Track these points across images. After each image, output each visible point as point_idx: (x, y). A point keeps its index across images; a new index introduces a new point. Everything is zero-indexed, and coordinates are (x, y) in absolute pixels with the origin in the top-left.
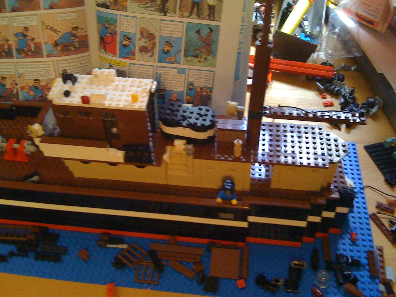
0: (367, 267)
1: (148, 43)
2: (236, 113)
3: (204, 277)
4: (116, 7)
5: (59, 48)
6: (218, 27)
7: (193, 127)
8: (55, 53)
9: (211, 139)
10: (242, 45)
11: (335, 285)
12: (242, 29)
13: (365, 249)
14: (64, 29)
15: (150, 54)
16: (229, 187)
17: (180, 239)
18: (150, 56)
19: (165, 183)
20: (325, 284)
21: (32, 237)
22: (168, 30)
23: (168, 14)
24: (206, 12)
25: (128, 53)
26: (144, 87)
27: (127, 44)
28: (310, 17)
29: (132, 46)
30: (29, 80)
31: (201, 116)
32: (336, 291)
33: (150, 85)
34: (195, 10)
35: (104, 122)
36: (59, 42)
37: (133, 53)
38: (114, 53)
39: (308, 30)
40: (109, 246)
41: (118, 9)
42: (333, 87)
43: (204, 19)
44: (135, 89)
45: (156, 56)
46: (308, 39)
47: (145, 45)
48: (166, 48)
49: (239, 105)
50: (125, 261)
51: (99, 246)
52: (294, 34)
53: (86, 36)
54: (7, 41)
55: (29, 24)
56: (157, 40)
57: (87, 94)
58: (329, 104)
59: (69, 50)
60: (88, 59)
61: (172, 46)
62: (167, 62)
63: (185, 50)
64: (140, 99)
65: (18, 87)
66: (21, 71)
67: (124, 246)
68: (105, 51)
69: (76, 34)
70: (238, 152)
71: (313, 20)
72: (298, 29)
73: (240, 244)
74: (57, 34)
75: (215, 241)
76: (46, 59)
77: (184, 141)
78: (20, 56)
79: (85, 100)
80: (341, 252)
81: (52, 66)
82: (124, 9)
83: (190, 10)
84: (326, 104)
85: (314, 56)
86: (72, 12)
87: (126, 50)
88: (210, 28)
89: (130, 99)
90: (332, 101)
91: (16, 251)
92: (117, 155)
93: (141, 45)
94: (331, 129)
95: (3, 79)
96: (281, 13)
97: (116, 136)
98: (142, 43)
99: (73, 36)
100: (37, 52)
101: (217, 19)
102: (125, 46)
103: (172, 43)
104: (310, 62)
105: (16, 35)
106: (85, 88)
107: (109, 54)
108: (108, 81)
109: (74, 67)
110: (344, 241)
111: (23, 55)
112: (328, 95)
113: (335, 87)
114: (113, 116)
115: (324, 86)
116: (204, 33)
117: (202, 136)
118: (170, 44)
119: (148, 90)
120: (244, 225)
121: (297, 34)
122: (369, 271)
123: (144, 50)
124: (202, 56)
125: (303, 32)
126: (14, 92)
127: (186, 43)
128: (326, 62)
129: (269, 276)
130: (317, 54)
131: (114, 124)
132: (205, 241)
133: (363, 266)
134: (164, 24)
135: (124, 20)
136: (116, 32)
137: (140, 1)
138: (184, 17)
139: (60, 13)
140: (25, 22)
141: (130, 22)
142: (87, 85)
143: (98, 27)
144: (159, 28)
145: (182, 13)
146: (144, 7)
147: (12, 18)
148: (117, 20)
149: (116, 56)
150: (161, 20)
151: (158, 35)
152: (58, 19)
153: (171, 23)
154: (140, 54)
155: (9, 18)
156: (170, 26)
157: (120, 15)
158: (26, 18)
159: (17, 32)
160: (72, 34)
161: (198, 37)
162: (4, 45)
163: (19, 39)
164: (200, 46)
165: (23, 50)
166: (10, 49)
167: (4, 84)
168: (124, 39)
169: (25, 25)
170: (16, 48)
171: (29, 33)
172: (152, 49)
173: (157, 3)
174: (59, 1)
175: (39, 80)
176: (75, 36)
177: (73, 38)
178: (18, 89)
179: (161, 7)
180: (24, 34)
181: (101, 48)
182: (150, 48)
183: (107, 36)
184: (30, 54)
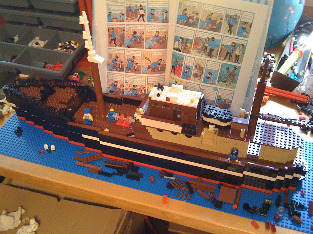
0: (308, 210)
1: (199, 72)
2: (244, 115)
3: (215, 199)
4: (184, 51)
5: (150, 70)
6: (240, 67)
7: (220, 119)
8: (148, 72)
9: (228, 127)
10: (252, 78)
11: (288, 215)
12: (253, 69)
13: (309, 201)
14: (154, 60)
15: (199, 78)
16: (235, 153)
17: (204, 179)
18: (199, 79)
19: (200, 148)
20: (282, 213)
21: (126, 166)
22: (211, 66)
23: (212, 57)
24: (234, 58)
25: (187, 76)
26: (198, 96)
27: (187, 71)
28: (299, 63)
29: (189, 72)
30: (131, 84)
31: (225, 114)
32: (288, 219)
33: (200, 95)
34: (228, 56)
35: (174, 111)
36: (150, 67)
37: (190, 77)
38: (179, 76)
39: (296, 72)
40: (165, 177)
41: (185, 53)
42: (306, 108)
43: (232, 62)
44: (192, 97)
45: (202, 79)
46: (296, 77)
47: (197, 73)
48: (208, 76)
49: (246, 111)
50: (173, 185)
51: (160, 176)
52: (287, 74)
53: (165, 64)
54: (122, 62)
55: (136, 55)
56: (204, 71)
57: (169, 96)
58: (303, 118)
59: (155, 71)
60: (163, 77)
61: (212, 75)
62: (208, 83)
63: (219, 78)
64: (195, 102)
65: (124, 88)
66: (127, 79)
68: (174, 74)
69: (160, 63)
70: (242, 136)
71: (301, 65)
72: (290, 70)
73: (237, 187)
75: (223, 183)
76: (142, 75)
77: (214, 126)
78: (128, 72)
79: (168, 99)
80: (294, 199)
81: (145, 79)
82: (189, 52)
83: (225, 57)
84: (300, 118)
85: (298, 88)
86: (160, 51)
87: (186, 75)
88: (235, 67)
89: (190, 101)
90: (305, 117)
91: (116, 173)
92: (179, 129)
93: (194, 73)
94: (302, 133)
96: (280, 60)
97: (179, 119)
98: (196, 71)
99: (158, 64)
100: (138, 71)
101: (239, 63)
102: (186, 72)
103: (212, 73)
104: (295, 92)
105: (128, 60)
107: (176, 75)
108: (179, 91)
109: (156, 81)
110: (297, 195)
111: (130, 71)
112: (303, 112)
113: (308, 109)
114: (180, 108)
115: (301, 107)
116: (231, 69)
117: (224, 124)
119: (199, 98)
120: (241, 175)
121: (289, 74)
122: (308, 212)
123: (196, 75)
124: (228, 82)
125: (293, 72)
126: (121, 90)
127: (220, 74)
128: (305, 93)
129: (251, 206)
130: (300, 87)
131: (179, 113)
132: (218, 182)
133: (306, 209)
134: (209, 62)
135: (188, 59)
136: (182, 64)
137: (198, 49)
138: (221, 60)
139: (154, 51)
140: (134, 54)
141: (191, 60)
142: (168, 92)
143: (172, 60)
144: (206, 65)
145: (220, 58)
146: (200, 53)
147: (127, 51)
148: (184, 58)
149: (180, 77)
150: (208, 60)
151: (205, 68)
152: (152, 54)
153: (213, 62)
154: (193, 77)
155: (125, 50)
156: (212, 64)
157: (186, 56)
158: (134, 52)
159: (128, 58)
160: (158, 63)
161: (227, 71)
162: (119, 64)
163: (129, 62)
164: (228, 76)
165: (130, 68)
166: (123, 66)
167: (116, 85)
168: (186, 69)
169: (134, 56)
170: (127, 67)
171: (135, 60)
172: (201, 76)
173: (207, 51)
174: (154, 45)
175: (136, 86)
176: (160, 64)
177: (158, 65)
178: (123, 89)
179: (209, 53)
180: (132, 60)
181: (172, 72)
182: (199, 75)
183: (176, 66)
184: (134, 71)
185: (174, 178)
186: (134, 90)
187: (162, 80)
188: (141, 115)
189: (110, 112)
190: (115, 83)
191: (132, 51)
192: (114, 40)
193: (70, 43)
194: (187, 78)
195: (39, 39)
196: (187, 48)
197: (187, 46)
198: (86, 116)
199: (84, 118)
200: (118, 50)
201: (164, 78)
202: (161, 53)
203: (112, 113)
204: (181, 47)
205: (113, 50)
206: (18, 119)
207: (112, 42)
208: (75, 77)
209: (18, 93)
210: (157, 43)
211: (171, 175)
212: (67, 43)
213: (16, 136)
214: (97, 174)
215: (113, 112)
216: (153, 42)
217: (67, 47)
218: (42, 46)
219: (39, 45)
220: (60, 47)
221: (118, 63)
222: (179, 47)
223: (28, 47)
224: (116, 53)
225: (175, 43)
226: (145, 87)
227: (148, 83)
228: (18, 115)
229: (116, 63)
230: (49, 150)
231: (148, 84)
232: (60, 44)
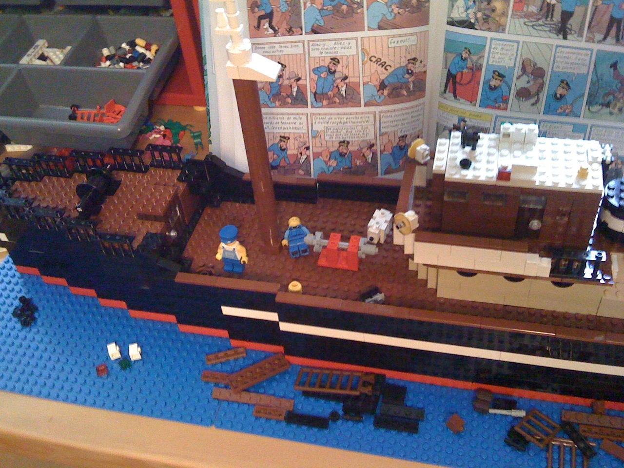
1: (532, 83)
4: (486, 26)
5: (386, 92)
14: (396, 61)
15: (533, 100)
18: (533, 105)
21: (368, 390)
22: (566, 62)
23: (569, 37)
25: (496, 98)
26: (594, 156)
27: (497, 85)
29: (504, 87)
30: (332, 141)
33: (598, 150)
34: (613, 31)
35: (521, 210)
36: (386, 83)
37: (505, 100)
38: (472, 100)
40: (492, 411)
41: (489, 30)
47: (526, 86)
48: (560, 91)
50: (528, 437)
51: (475, 409)
53: (425, 72)
54: (299, 79)
55: (340, 53)
59: (399, 95)
61: (570, 88)
63: (590, 95)
65: (310, 153)
66: (318, 127)
68: (455, 96)
69: (412, 69)
74: (387, 70)
76: (363, 109)
78: (320, 104)
79: (504, 175)
81: (372, 119)
83: (605, 32)
86: (412, 34)
87: (494, 95)
93: (519, 87)
99: (408, 73)
100: (350, 98)
102: (493, 89)
103: (569, 84)
105: (316, 70)
109: (404, 122)
111: (325, 103)
118: (567, 84)
119: (600, 160)
123: (523, 94)
126: (302, 161)
127: (592, 83)
134: (561, 52)
135: (497, 46)
136: (481, 65)
137: (528, 15)
138: (593, 42)
139: (394, 36)
140: (334, 50)
141: (506, 50)
143: (446, 59)
144: (552, 60)
145: (591, 36)
146: (533, 26)
147: (311, 44)
148: (485, 46)
149: (475, 105)
150: (557, 46)
151: (550, 70)
152: (390, 46)
153: (573, 51)
154: (516, 100)
155: (306, 43)
156: (570, 55)
157: (492, 39)
158: (335, 44)
159: (317, 66)
160: (408, 70)
161: (612, 74)
162: (291, 86)
163: (319, 77)
164: (614, 88)
165: (326, 94)
166: (301, 92)
167: (285, 147)
168: (493, 77)
169: (333, 55)
170: (314, 91)
171: (339, 68)
172: (537, 93)
173: (554, 19)
174: (395, 18)
175: (348, 143)
176: (412, 74)
177: (407, 76)
178: (308, 157)
179: (560, 25)
180: (329, 69)
181: (447, 91)
182: (533, 90)
183: (462, 72)
184: (338, 101)
185: (522, 414)
186: (342, 155)
187: (418, 120)
188: (412, 232)
189: (291, 229)
190: (281, 141)
191: (326, 43)
192: (269, 16)
193: (133, 44)
194: (497, 105)
195: (46, 45)
196: (493, 15)
197: (494, 10)
198: (225, 251)
199: (219, 256)
200: (282, 45)
201: (422, 112)
202: (414, 38)
204: (475, 13)
205: (267, 46)
206: (18, 274)
207: (261, 25)
208: (158, 136)
209: (11, 202)
210: (401, 11)
211: (511, 404)
212: (124, 45)
213: (19, 326)
214: (284, 424)
215: (299, 227)
216: (390, 10)
217: (128, 57)
218: (58, 61)
219: (48, 61)
220: (108, 58)
221: (286, 82)
222: (467, 16)
223: (20, 67)
224: (277, 54)
225: (453, 6)
226: (373, 145)
227: (383, 130)
228: (15, 263)
229: (280, 85)
230: (125, 361)
231: (382, 135)
232: (106, 52)
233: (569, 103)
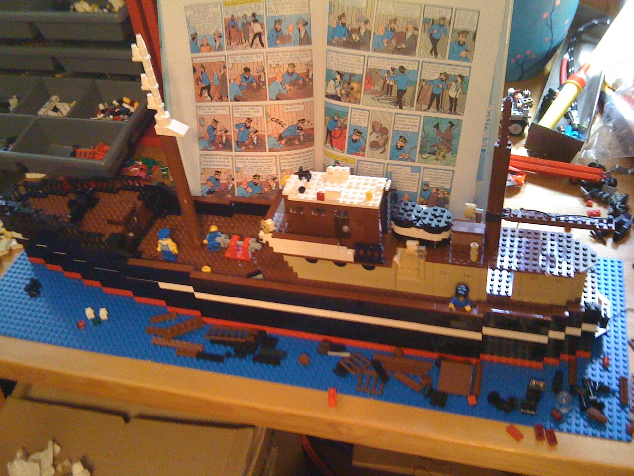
0: (617, 395)
2: (474, 216)
3: (431, 390)
4: (348, 99)
6: (460, 121)
7: (428, 228)
8: (279, 148)
9: (445, 242)
10: (487, 142)
11: (578, 409)
12: (486, 124)
13: (618, 376)
14: (290, 121)
15: (382, 150)
16: (463, 292)
17: (407, 351)
18: (381, 153)
19: (394, 289)
20: (567, 406)
21: (251, 339)
22: (403, 124)
23: (404, 107)
24: (446, 104)
25: (356, 148)
26: (380, 185)
27: (357, 139)
28: (581, 104)
29: (362, 141)
30: (248, 175)
31: (436, 217)
32: (578, 416)
33: (384, 183)
34: (435, 103)
35: (336, 220)
36: (283, 136)
37: (363, 150)
38: (342, 149)
39: (576, 121)
40: (330, 353)
41: (349, 102)
42: (601, 193)
43: (445, 112)
44: (368, 188)
46: (576, 133)
47: (376, 140)
48: (400, 144)
49: (477, 207)
50: (347, 368)
51: (320, 352)
52: (557, 127)
53: (312, 129)
54: (226, 132)
55: (252, 115)
56: (390, 135)
57: (322, 190)
58: (595, 213)
59: (293, 144)
60: (311, 154)
61: (407, 142)
62: (400, 160)
63: (421, 147)
64: (374, 197)
65: (235, 182)
66: (239, 165)
67: (346, 354)
68: (332, 146)
69: (302, 127)
70: (474, 257)
71: (584, 108)
72: (563, 120)
73: (474, 361)
74: (283, 127)
75: (446, 355)
76: (268, 153)
77: (417, 243)
78: (240, 149)
79: (321, 196)
80: (590, 376)
81: (274, 160)
82: (357, 101)
83: (429, 103)
84: (591, 213)
85: (581, 154)
86: (300, 104)
87: (355, 145)
88: (450, 123)
89: (364, 197)
90: (599, 210)
91: (233, 352)
92: (347, 254)
93: (371, 141)
94: (594, 243)
95: (217, 173)
96: (542, 100)
97: (347, 235)
98: (374, 138)
99: (298, 129)
100: (259, 146)
101: (459, 113)
102: (355, 141)
103: (406, 139)
104: (575, 162)
105: (237, 126)
106: (318, 185)
107: (336, 149)
108: (341, 179)
109: (297, 163)
110: (594, 367)
111: (243, 148)
112: (595, 202)
113: (604, 194)
114: (346, 213)
115: (590, 192)
116: (444, 128)
117: (436, 238)
118: (405, 139)
119: (382, 188)
120: (477, 336)
121: (561, 127)
122: (619, 399)
123: (375, 145)
124: (440, 153)
125: (570, 124)
126: (230, 188)
127: (422, 139)
128: (596, 162)
129: (504, 395)
130: (586, 152)
131: (345, 222)
132: (434, 355)
133: (613, 393)
134: (399, 117)
135: (356, 113)
136: (346, 125)
137: (374, 93)
138: (421, 110)
139: (287, 105)
140: (248, 113)
141: (361, 115)
142: (321, 182)
143: (326, 119)
144: (393, 123)
145: (419, 106)
146: (378, 100)
147: (234, 108)
148: (348, 113)
149: (343, 152)
150: (396, 113)
151: (392, 130)
152: (285, 111)
153: (406, 116)
154: (370, 150)
155: (231, 107)
156: (405, 119)
157: (352, 108)
158: (249, 108)
159: (238, 123)
160: (298, 128)
161: (436, 132)
162: (222, 136)
163: (240, 130)
164: (438, 142)
165: (244, 142)
166: (228, 140)
167: (218, 178)
168: (354, 134)
169: (248, 116)
170: (236, 140)
171: (252, 125)
172: (384, 145)
173: (392, 95)
174: (287, 92)
175: (259, 176)
176: (301, 130)
177: (298, 131)
178: (234, 185)
179: (397, 99)
180: (246, 125)
181: (328, 142)
182: (381, 143)
183: (335, 130)
184: (251, 147)
186: (256, 184)
187: (309, 162)
188: (270, 232)
189: (210, 233)
190: (216, 174)
191: (244, 108)
192: (208, 88)
193: (121, 102)
194: (358, 153)
195: (59, 100)
196: (352, 92)
197: (352, 89)
198: (163, 245)
199: (159, 249)
200: (216, 108)
201: (312, 156)
202: (302, 106)
203: (215, 234)
204: (341, 91)
205: (206, 108)
206: (29, 263)
207: (203, 93)
208: (137, 169)
209: (26, 210)
210: (291, 88)
211: (342, 348)
212: (115, 102)
213: (28, 297)
214: (195, 360)
216: (284, 87)
217: (116, 111)
218: (65, 113)
219: (59, 112)
220: (102, 111)
221: (219, 133)
222: (336, 91)
223: (38, 117)
224: (213, 114)
225: (328, 85)
226: (275, 178)
227: (283, 168)
228: (29, 256)
229: (215, 135)
230: (97, 320)
231: (282, 171)
232: (101, 107)
233: (407, 152)
